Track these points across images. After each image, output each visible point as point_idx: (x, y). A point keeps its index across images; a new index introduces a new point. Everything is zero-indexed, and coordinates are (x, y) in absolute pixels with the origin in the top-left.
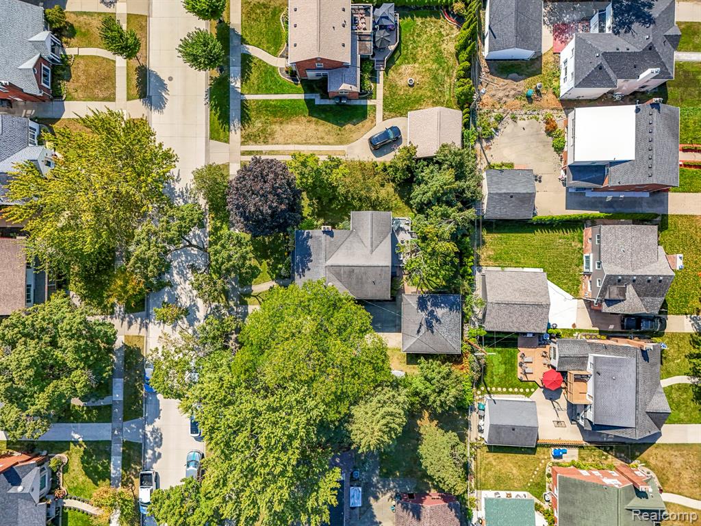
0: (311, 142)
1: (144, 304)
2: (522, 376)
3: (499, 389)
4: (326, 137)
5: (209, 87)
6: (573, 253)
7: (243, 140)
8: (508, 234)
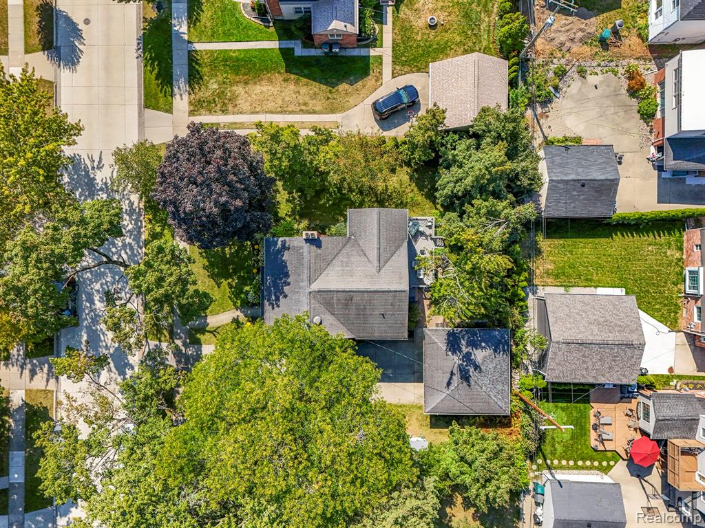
0: (290, 109)
1: (52, 345)
2: (597, 443)
3: (564, 462)
4: (311, 103)
5: (142, 32)
6: (669, 265)
7: (192, 108)
8: (574, 240)
